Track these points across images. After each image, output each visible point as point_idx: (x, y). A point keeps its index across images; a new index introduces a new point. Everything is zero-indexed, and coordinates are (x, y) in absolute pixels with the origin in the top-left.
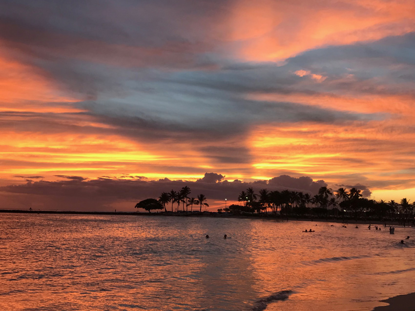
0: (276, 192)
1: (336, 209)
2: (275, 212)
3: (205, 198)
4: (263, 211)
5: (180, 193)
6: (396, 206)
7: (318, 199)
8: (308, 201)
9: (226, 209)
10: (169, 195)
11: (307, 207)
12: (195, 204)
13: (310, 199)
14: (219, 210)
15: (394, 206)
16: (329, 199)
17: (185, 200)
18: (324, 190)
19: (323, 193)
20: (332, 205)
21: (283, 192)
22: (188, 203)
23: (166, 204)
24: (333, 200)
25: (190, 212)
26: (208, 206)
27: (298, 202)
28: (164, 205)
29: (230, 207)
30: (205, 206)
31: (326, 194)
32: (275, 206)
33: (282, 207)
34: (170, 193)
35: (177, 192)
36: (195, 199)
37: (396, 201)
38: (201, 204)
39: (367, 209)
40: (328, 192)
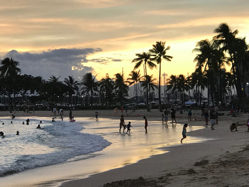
15: (73, 86)
39: (32, 92)
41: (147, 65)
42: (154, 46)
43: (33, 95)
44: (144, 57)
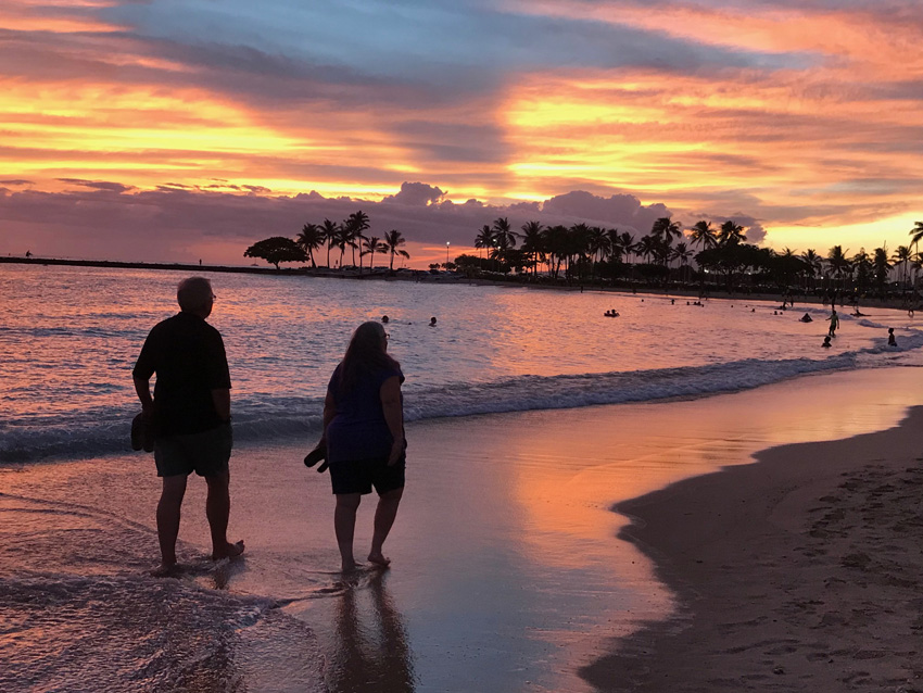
0: (560, 228)
1: (689, 268)
2: (554, 273)
3: (403, 240)
4: (529, 270)
5: (345, 225)
6: (817, 263)
7: (649, 244)
8: (629, 250)
9: (449, 265)
10: (321, 231)
11: (624, 261)
12: (379, 251)
13: (633, 244)
14: (432, 266)
15: (813, 263)
16: (674, 245)
17: (357, 241)
18: (664, 224)
19: (662, 232)
20: (680, 258)
21: (573, 228)
22: (364, 249)
23: (313, 250)
24: (682, 247)
25: (367, 268)
26: (408, 257)
27: (606, 251)
28: (310, 251)
29: (456, 260)
30: (401, 256)
31: (668, 234)
32: (556, 260)
33: (571, 262)
34: (324, 225)
35: (338, 225)
36: (379, 242)
37: (818, 253)
38: (393, 251)
40: (674, 229)
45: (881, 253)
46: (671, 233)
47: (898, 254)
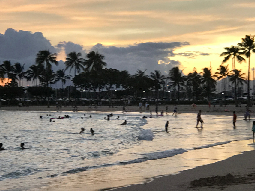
1: (68, 88)
6: (162, 80)
7: (36, 71)
8: (21, 76)
18: (44, 55)
19: (43, 61)
24: (62, 73)
40: (52, 59)
41: (236, 59)
42: (243, 39)
43: (118, 89)
44: (232, 51)
45: (207, 71)
46: (50, 62)
47: (219, 71)
